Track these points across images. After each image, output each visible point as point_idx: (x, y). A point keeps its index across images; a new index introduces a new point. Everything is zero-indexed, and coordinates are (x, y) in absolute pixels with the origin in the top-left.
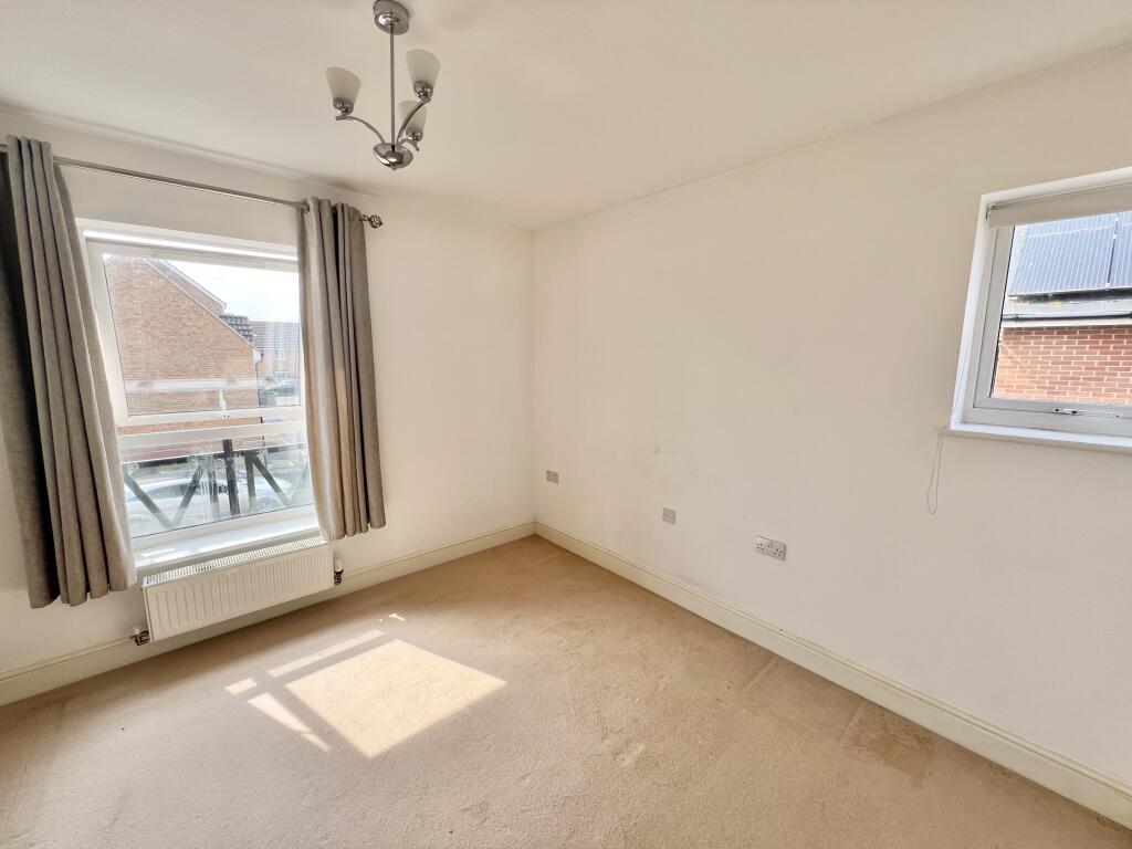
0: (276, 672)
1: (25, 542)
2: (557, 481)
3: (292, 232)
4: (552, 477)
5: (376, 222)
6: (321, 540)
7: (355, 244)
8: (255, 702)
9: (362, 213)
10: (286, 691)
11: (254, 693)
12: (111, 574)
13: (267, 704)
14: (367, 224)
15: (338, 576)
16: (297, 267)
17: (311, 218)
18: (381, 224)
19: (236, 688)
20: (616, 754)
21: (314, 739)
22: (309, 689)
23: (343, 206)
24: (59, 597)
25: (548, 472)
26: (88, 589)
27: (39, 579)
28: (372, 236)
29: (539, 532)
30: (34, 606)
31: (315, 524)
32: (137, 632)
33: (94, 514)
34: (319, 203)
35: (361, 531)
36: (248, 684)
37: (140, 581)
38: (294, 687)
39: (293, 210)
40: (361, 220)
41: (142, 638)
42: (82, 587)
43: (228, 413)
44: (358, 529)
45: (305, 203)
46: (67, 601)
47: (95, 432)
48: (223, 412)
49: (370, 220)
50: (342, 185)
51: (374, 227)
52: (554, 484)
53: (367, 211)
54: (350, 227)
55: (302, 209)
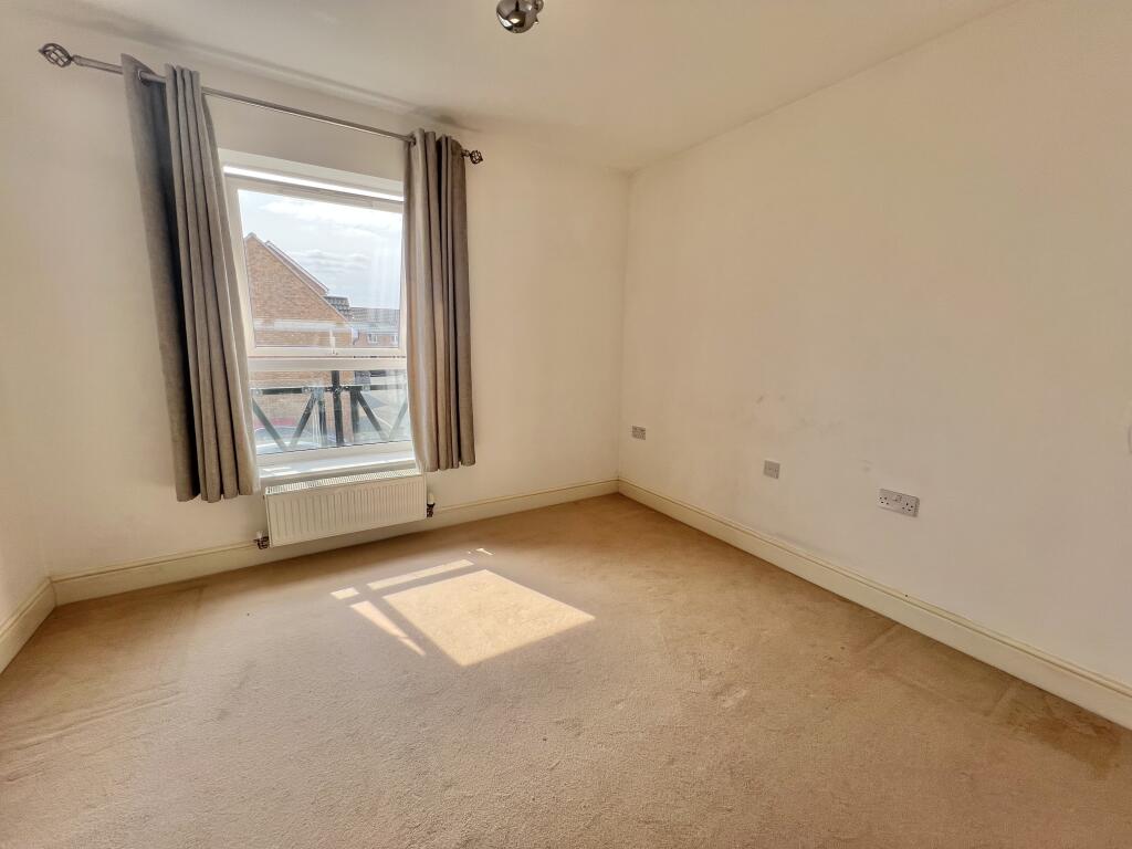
0: (376, 586)
1: (174, 441)
2: (643, 437)
3: (398, 167)
4: (639, 433)
5: (476, 158)
6: (416, 471)
7: (457, 176)
8: (357, 607)
9: (464, 148)
10: (384, 601)
11: (356, 600)
12: (240, 479)
13: (366, 609)
14: (467, 159)
15: (430, 507)
16: (402, 207)
17: (418, 151)
18: (481, 160)
19: (341, 594)
20: (716, 695)
21: (409, 643)
22: (405, 602)
23: (447, 139)
24: (200, 495)
25: (635, 428)
26: (222, 491)
27: (184, 476)
28: (472, 171)
29: (621, 491)
30: (180, 500)
31: (411, 457)
32: (260, 536)
33: (228, 422)
34: (425, 136)
35: (453, 467)
36: (350, 592)
37: (263, 491)
38: (390, 599)
39: (401, 143)
40: (463, 155)
41: (263, 543)
42: (217, 488)
43: (337, 350)
44: (450, 465)
45: (412, 137)
46: (206, 498)
47: (230, 345)
48: (332, 349)
49: (471, 155)
50: (447, 119)
51: (474, 163)
52: (640, 441)
53: (468, 146)
54: (453, 160)
55: (409, 142)
